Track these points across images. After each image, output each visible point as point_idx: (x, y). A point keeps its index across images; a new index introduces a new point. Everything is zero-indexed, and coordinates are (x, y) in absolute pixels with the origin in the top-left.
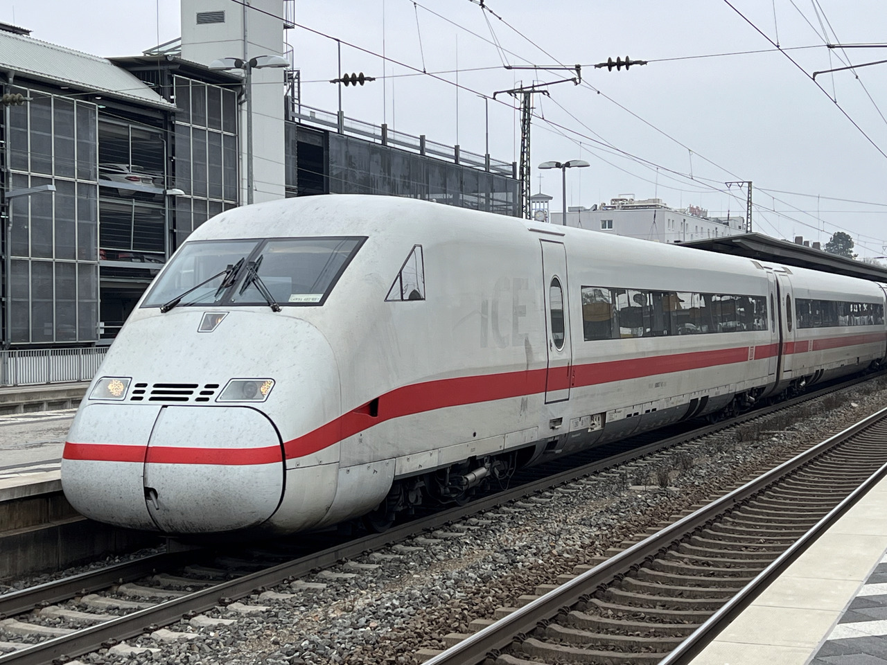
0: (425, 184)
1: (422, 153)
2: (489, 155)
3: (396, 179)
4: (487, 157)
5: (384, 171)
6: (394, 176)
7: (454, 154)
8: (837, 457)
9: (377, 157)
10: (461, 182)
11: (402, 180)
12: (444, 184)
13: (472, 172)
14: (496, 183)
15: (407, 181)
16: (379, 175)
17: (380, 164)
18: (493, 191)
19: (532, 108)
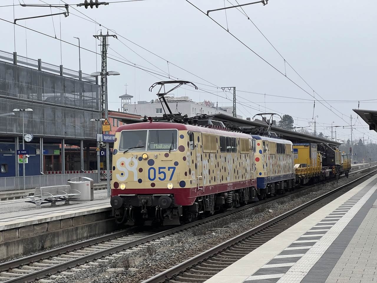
0: (42, 87)
1: (39, 69)
2: (81, 71)
3: (23, 84)
4: (80, 72)
5: (15, 80)
6: (22, 82)
7: (59, 70)
8: (246, 244)
9: (10, 71)
10: (64, 86)
11: (27, 85)
12: (53, 87)
13: (71, 80)
14: (85, 87)
15: (30, 85)
16: (12, 82)
17: (12, 75)
18: (84, 91)
19: (108, 45)
